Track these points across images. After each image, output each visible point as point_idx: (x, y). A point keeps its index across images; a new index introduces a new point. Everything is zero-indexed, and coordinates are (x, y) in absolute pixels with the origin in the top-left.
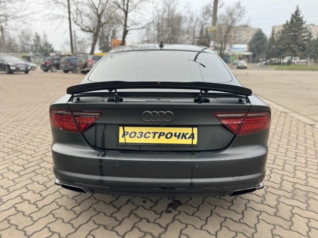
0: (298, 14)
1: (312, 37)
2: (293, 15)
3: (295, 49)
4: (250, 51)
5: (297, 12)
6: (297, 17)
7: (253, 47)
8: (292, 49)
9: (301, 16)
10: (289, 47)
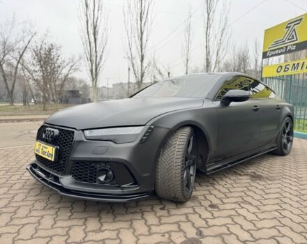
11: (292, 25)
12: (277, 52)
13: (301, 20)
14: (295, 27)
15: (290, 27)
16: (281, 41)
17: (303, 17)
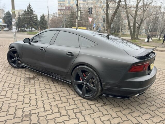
0: (30, 7)
1: (38, 19)
2: (28, 7)
3: (33, 24)
4: (5, 23)
5: (29, 6)
6: (30, 8)
7: (6, 21)
8: (31, 24)
9: (32, 8)
10: (29, 23)
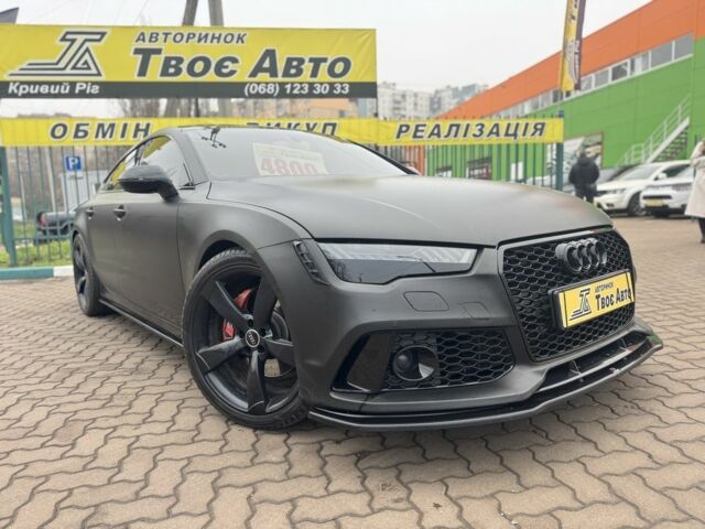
11: (80, 39)
12: (44, 89)
13: (103, 34)
14: (87, 44)
15: (73, 41)
16: (53, 67)
17: (109, 31)
